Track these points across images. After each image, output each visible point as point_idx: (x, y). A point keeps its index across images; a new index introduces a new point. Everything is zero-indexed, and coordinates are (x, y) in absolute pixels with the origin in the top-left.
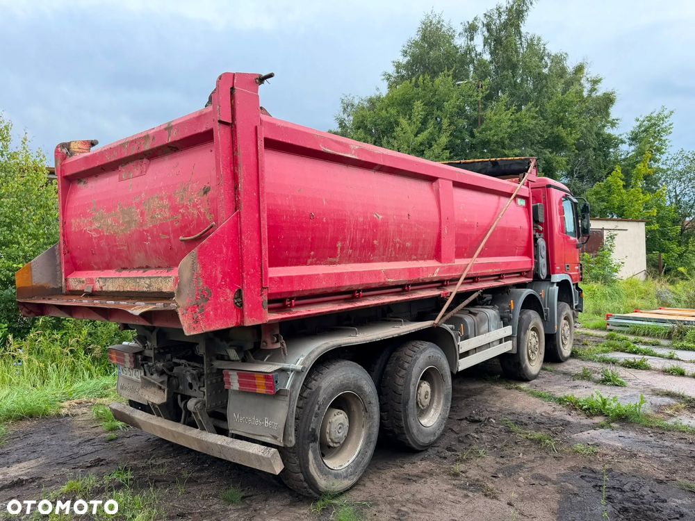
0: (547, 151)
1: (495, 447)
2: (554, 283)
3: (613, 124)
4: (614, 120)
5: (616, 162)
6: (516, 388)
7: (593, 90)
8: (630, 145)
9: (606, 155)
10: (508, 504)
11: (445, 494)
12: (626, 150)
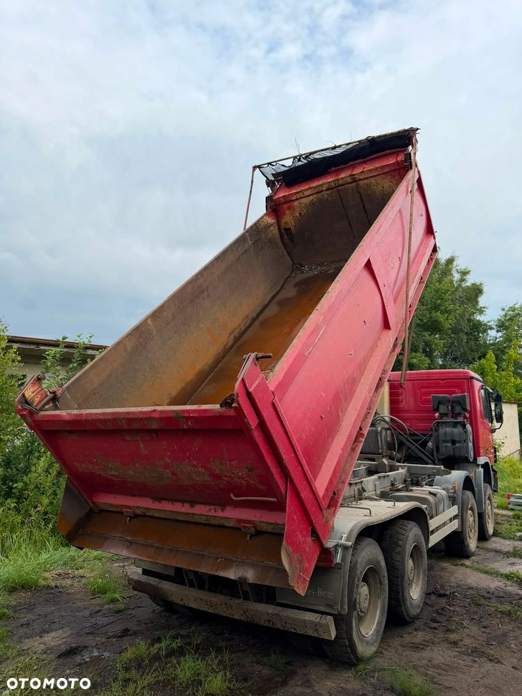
0: (426, 334)
1: (473, 619)
2: (479, 465)
3: (481, 311)
4: (481, 308)
5: (486, 346)
6: (462, 565)
7: (462, 280)
8: (498, 331)
9: (477, 339)
10: (513, 667)
11: (456, 659)
12: (493, 335)
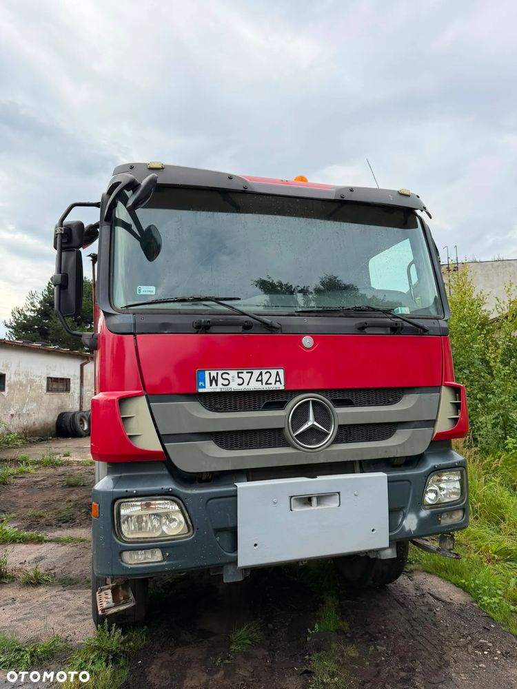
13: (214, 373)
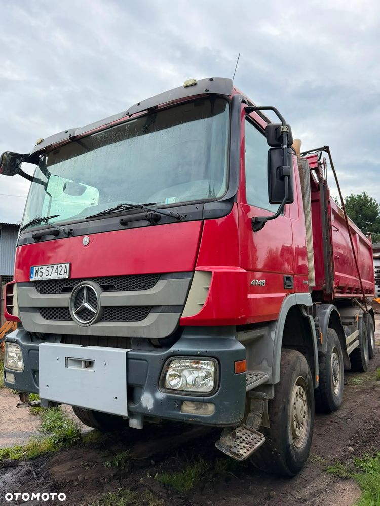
13: (37, 268)
